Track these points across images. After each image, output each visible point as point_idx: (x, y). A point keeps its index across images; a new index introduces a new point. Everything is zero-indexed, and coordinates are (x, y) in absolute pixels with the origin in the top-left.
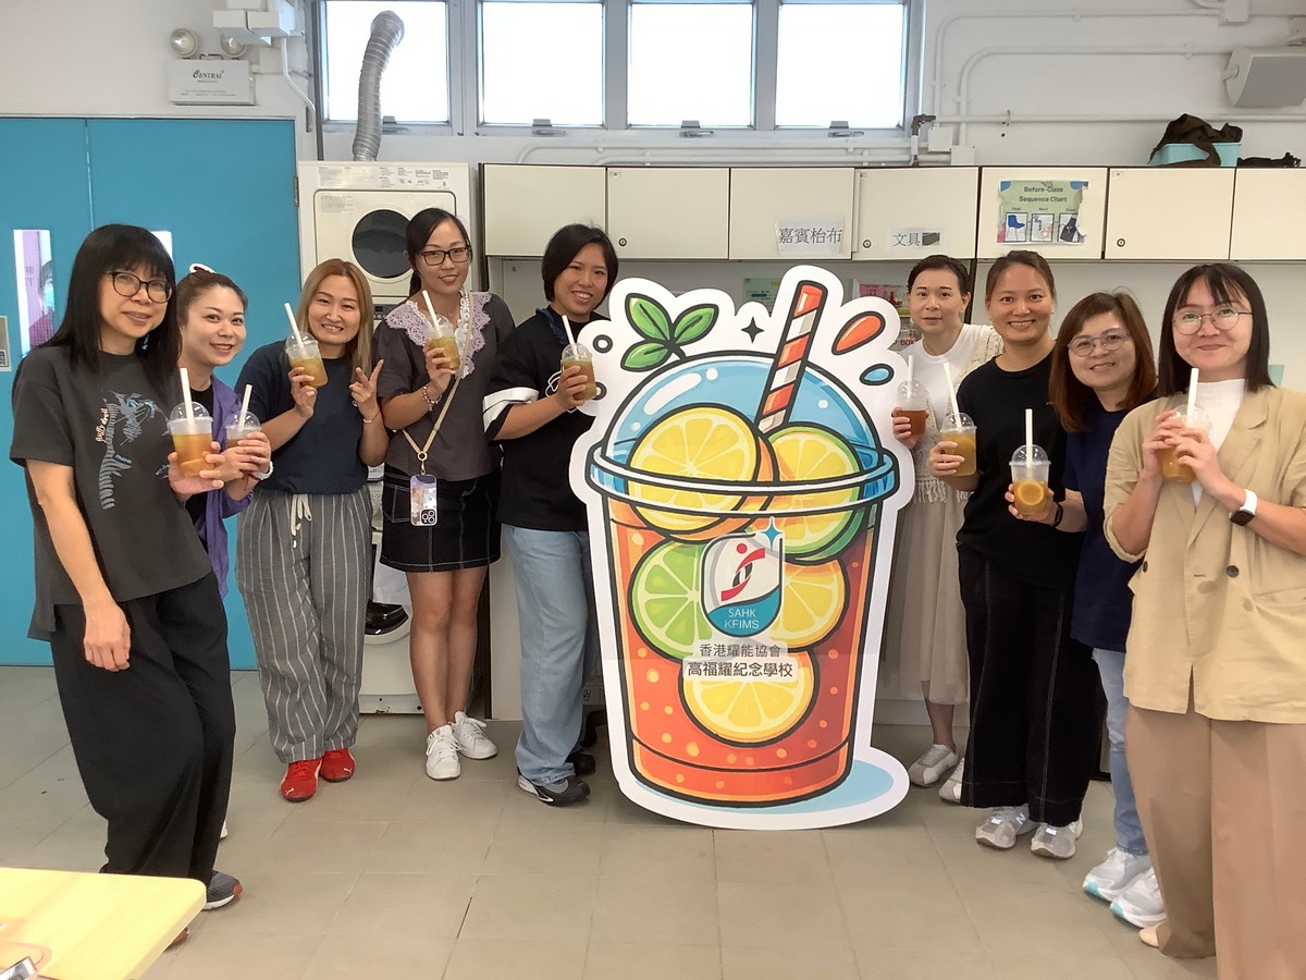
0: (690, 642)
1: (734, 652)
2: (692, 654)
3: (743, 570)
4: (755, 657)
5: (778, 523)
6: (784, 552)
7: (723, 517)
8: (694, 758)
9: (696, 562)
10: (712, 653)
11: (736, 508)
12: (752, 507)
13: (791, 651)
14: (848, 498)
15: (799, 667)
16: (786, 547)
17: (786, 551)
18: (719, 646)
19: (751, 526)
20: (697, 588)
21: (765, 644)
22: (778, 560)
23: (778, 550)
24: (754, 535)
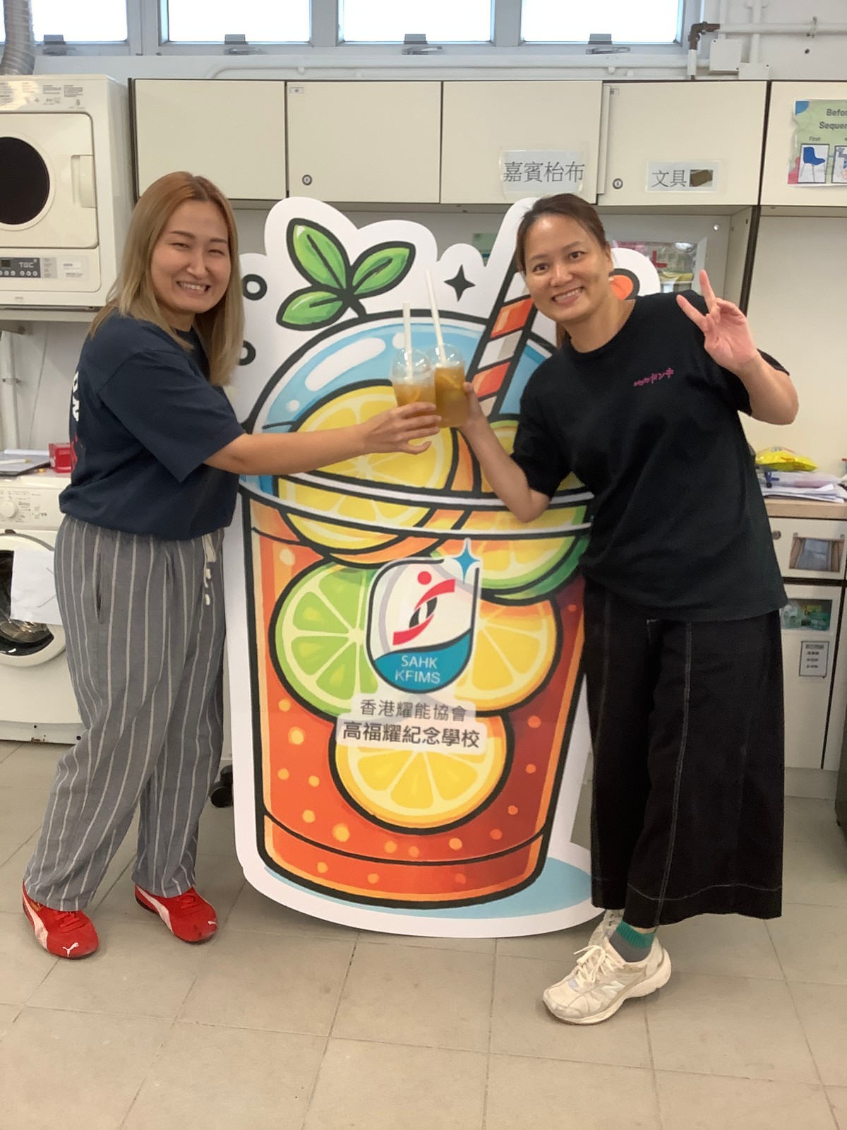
0: (347, 695)
1: (406, 711)
2: (349, 711)
3: (424, 607)
4: (432, 720)
5: (474, 551)
6: (480, 586)
7: (402, 535)
8: (343, 843)
9: (363, 592)
10: (376, 711)
11: (421, 524)
12: (443, 524)
13: (480, 714)
14: (570, 520)
15: (489, 736)
16: (484, 579)
17: (483, 585)
18: (386, 703)
19: (439, 549)
20: (361, 626)
21: (447, 704)
22: (471, 596)
23: (472, 583)
24: (441, 561)
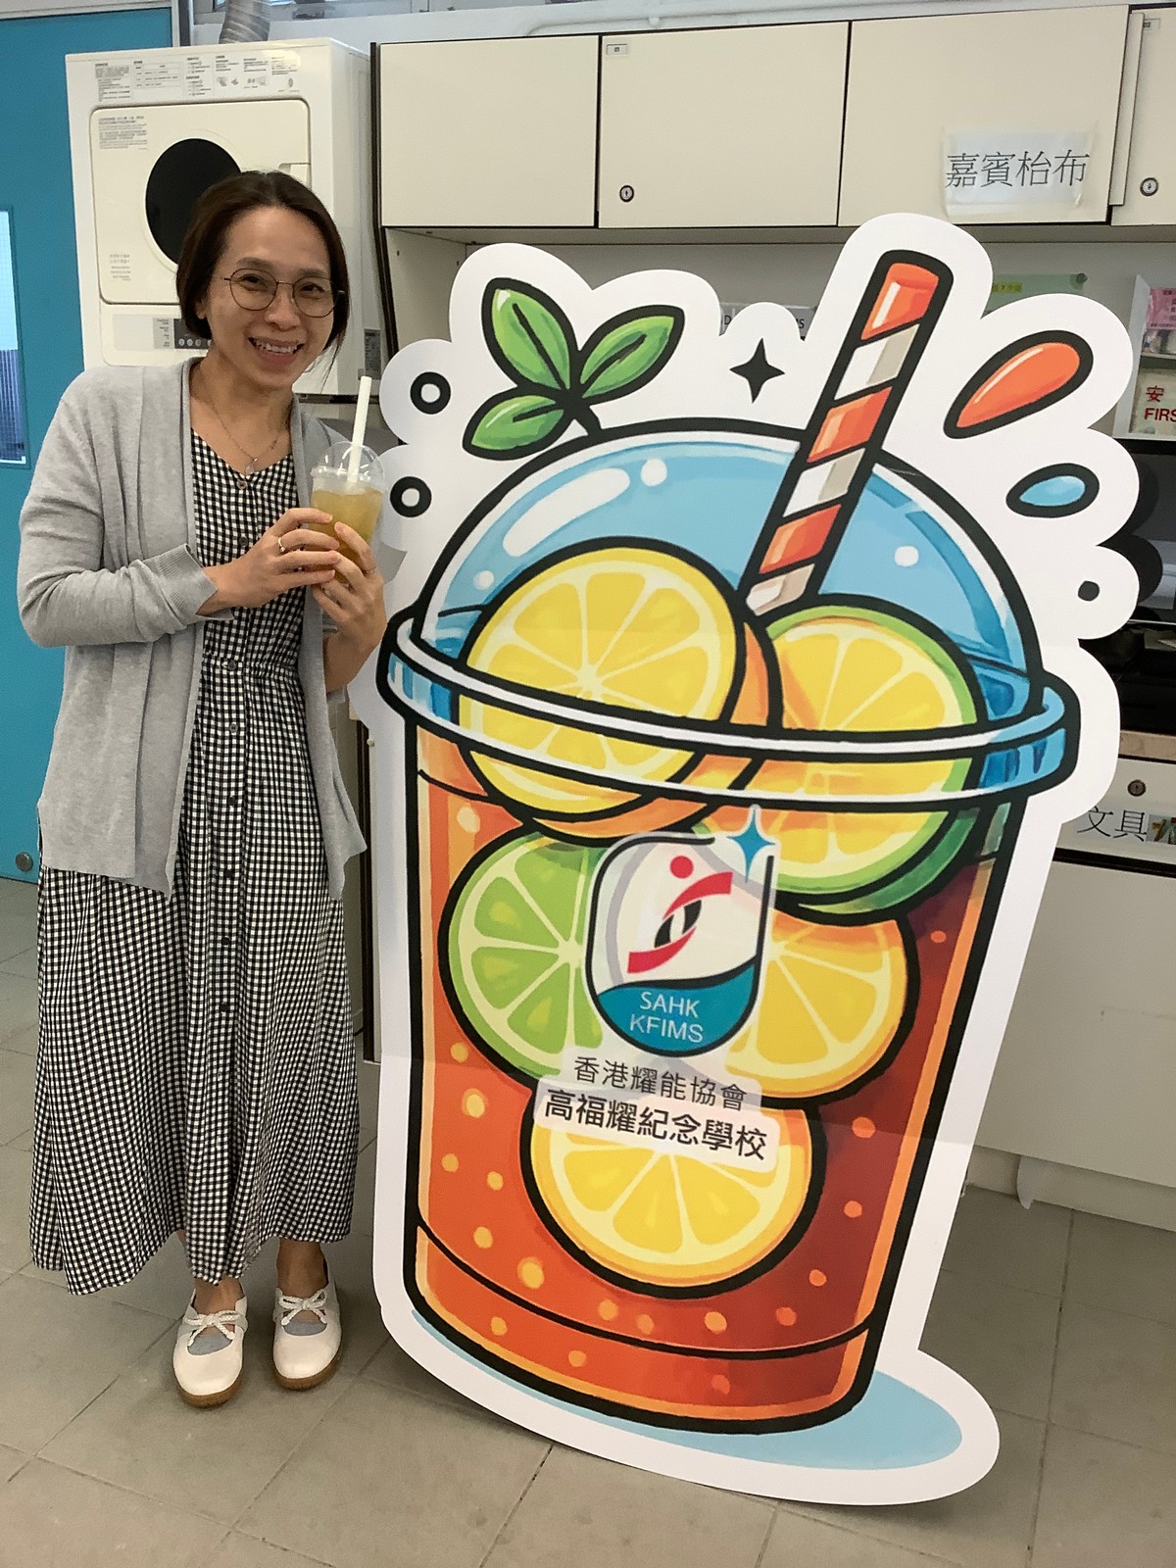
0: (555, 1045)
1: (645, 1082)
2: (557, 1072)
3: (680, 915)
4: (688, 1102)
5: (766, 825)
6: (774, 886)
7: (648, 794)
8: (527, 1289)
9: (583, 883)
10: (599, 1078)
11: (679, 777)
12: (713, 779)
13: (768, 1102)
14: (941, 782)
15: (782, 1143)
16: (780, 875)
17: (779, 884)
18: (615, 1066)
19: (707, 821)
20: (579, 940)
21: (713, 1078)
22: (759, 903)
23: (762, 881)
24: (710, 841)
